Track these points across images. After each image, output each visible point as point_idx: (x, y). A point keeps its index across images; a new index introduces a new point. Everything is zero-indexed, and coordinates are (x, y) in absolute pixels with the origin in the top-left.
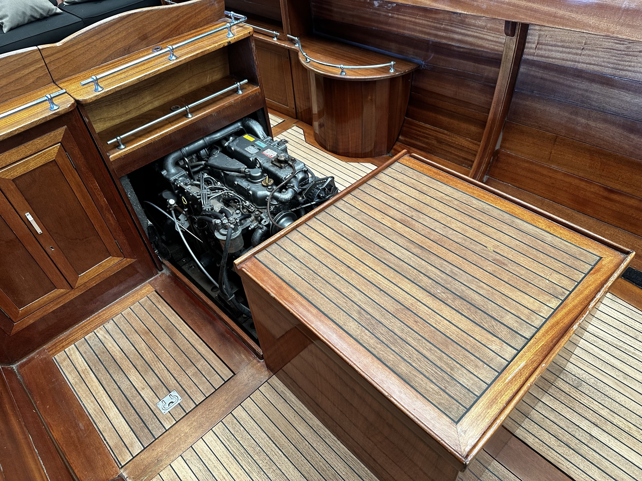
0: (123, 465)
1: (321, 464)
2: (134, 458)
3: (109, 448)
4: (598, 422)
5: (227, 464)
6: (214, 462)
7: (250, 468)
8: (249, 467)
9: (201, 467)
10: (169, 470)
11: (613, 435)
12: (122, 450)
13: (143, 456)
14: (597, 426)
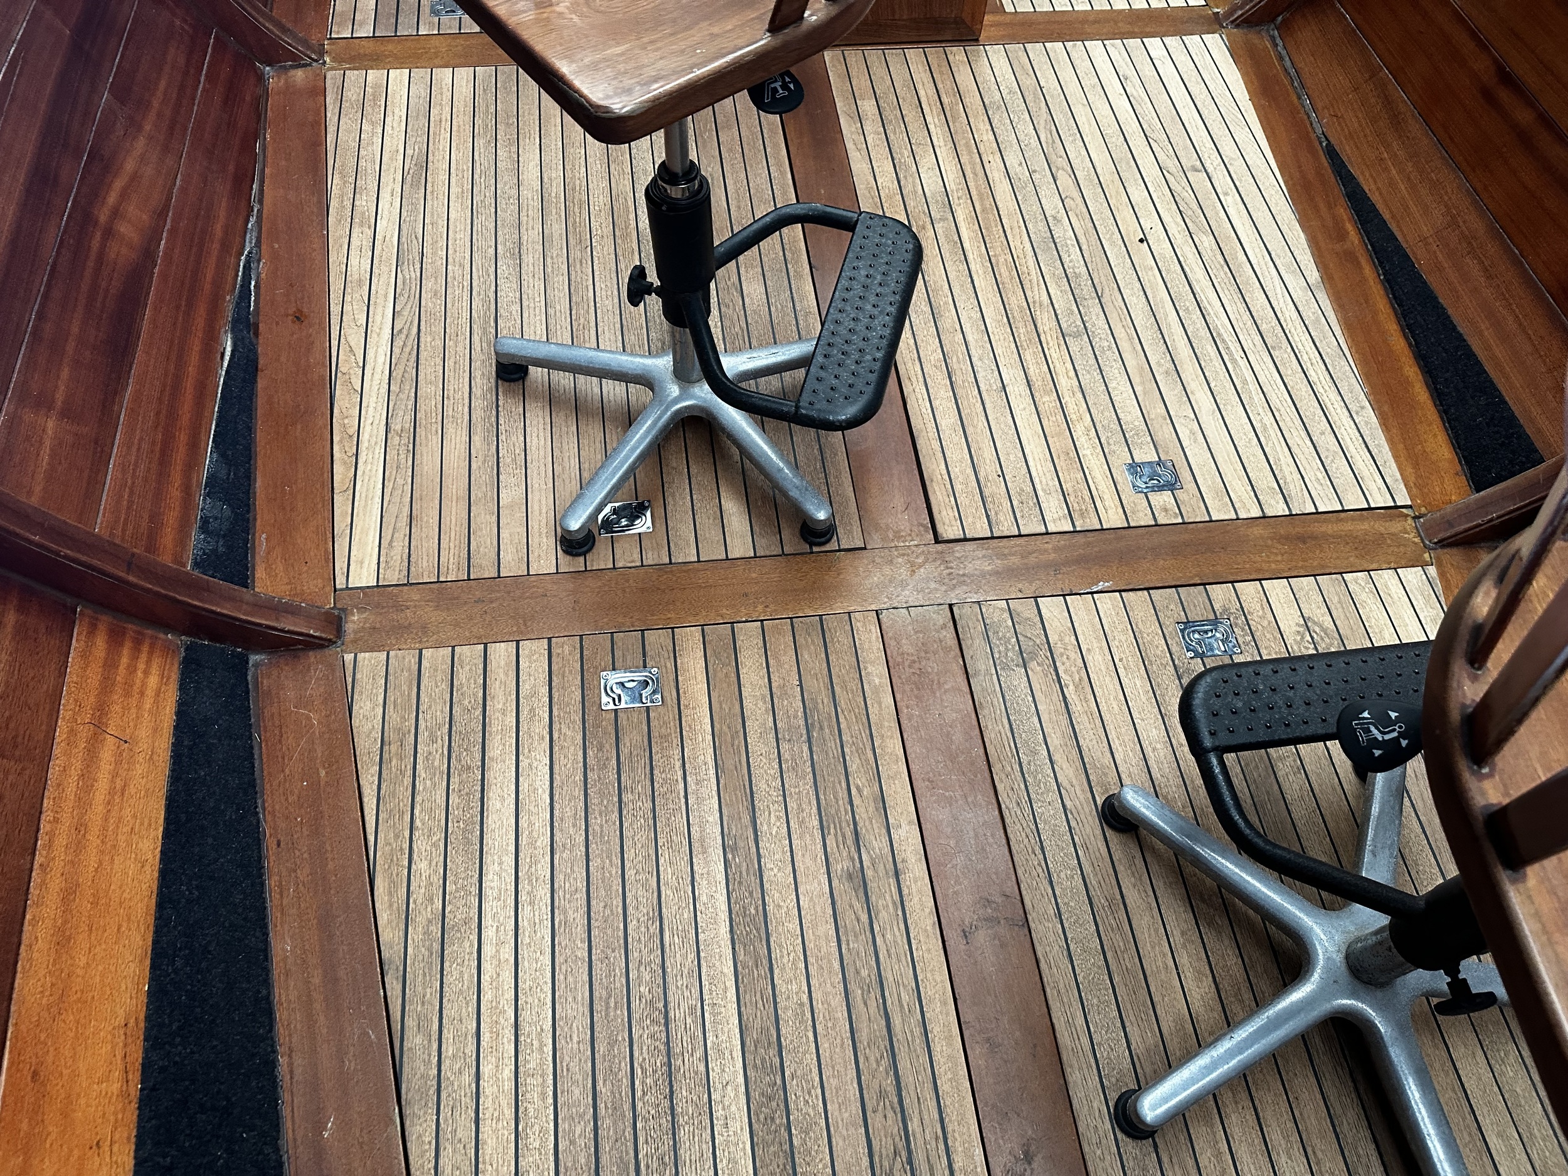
0: (333, 36)
1: (578, 182)
2: (352, 38)
3: (331, 12)
4: (1037, 384)
5: (458, 111)
6: (444, 99)
7: (481, 132)
8: (481, 130)
9: (425, 93)
10: (383, 74)
11: (1039, 409)
12: (346, 21)
13: (364, 43)
14: (1029, 385)
